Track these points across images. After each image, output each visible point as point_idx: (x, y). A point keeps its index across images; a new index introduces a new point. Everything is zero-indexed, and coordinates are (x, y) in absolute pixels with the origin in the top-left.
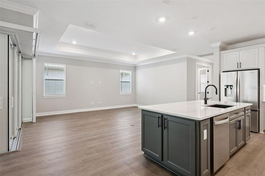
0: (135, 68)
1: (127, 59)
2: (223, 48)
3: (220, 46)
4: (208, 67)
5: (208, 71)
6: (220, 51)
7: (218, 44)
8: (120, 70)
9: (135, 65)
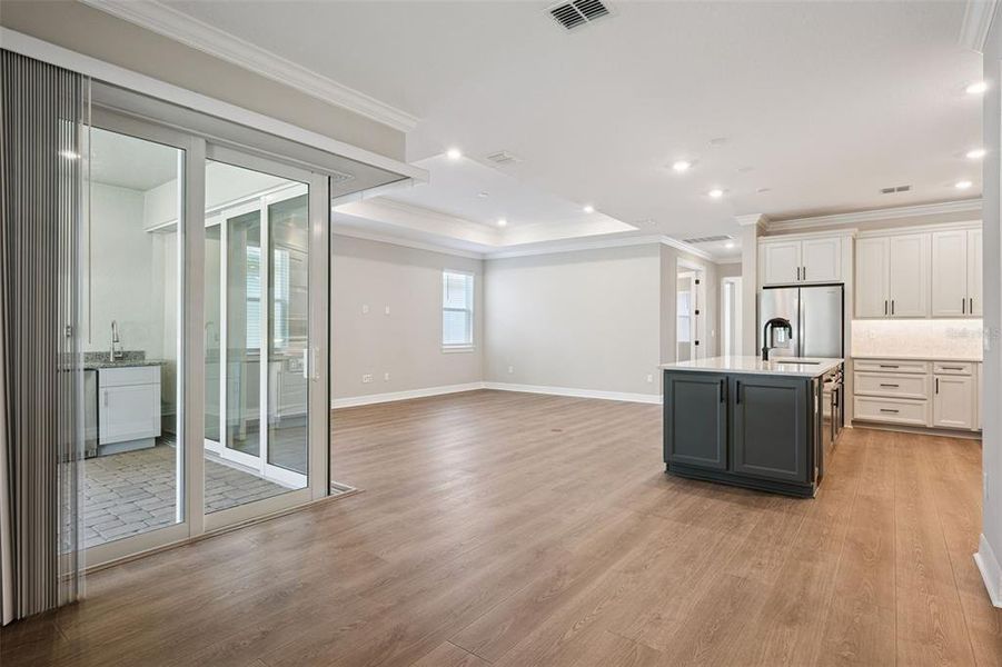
0: (482, 265)
1: (475, 238)
2: (763, 231)
3: (757, 225)
4: (697, 271)
5: (697, 282)
6: (758, 236)
7: (755, 219)
8: (442, 270)
9: (484, 254)
